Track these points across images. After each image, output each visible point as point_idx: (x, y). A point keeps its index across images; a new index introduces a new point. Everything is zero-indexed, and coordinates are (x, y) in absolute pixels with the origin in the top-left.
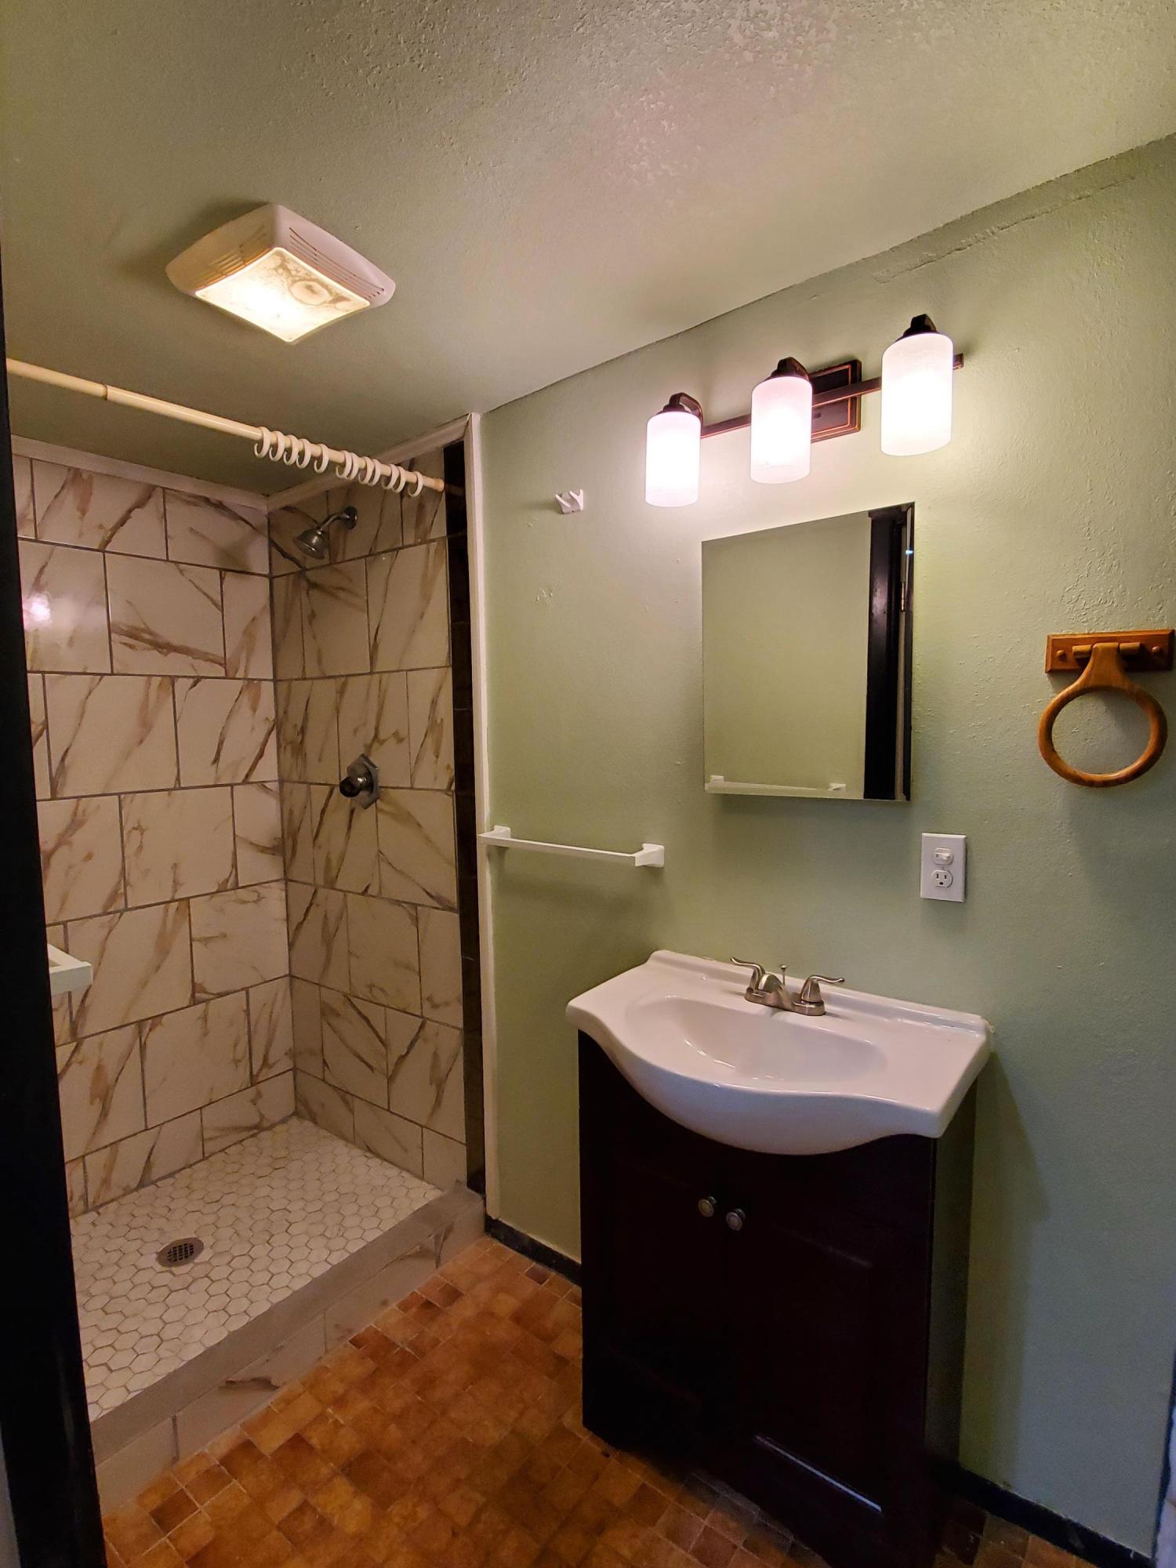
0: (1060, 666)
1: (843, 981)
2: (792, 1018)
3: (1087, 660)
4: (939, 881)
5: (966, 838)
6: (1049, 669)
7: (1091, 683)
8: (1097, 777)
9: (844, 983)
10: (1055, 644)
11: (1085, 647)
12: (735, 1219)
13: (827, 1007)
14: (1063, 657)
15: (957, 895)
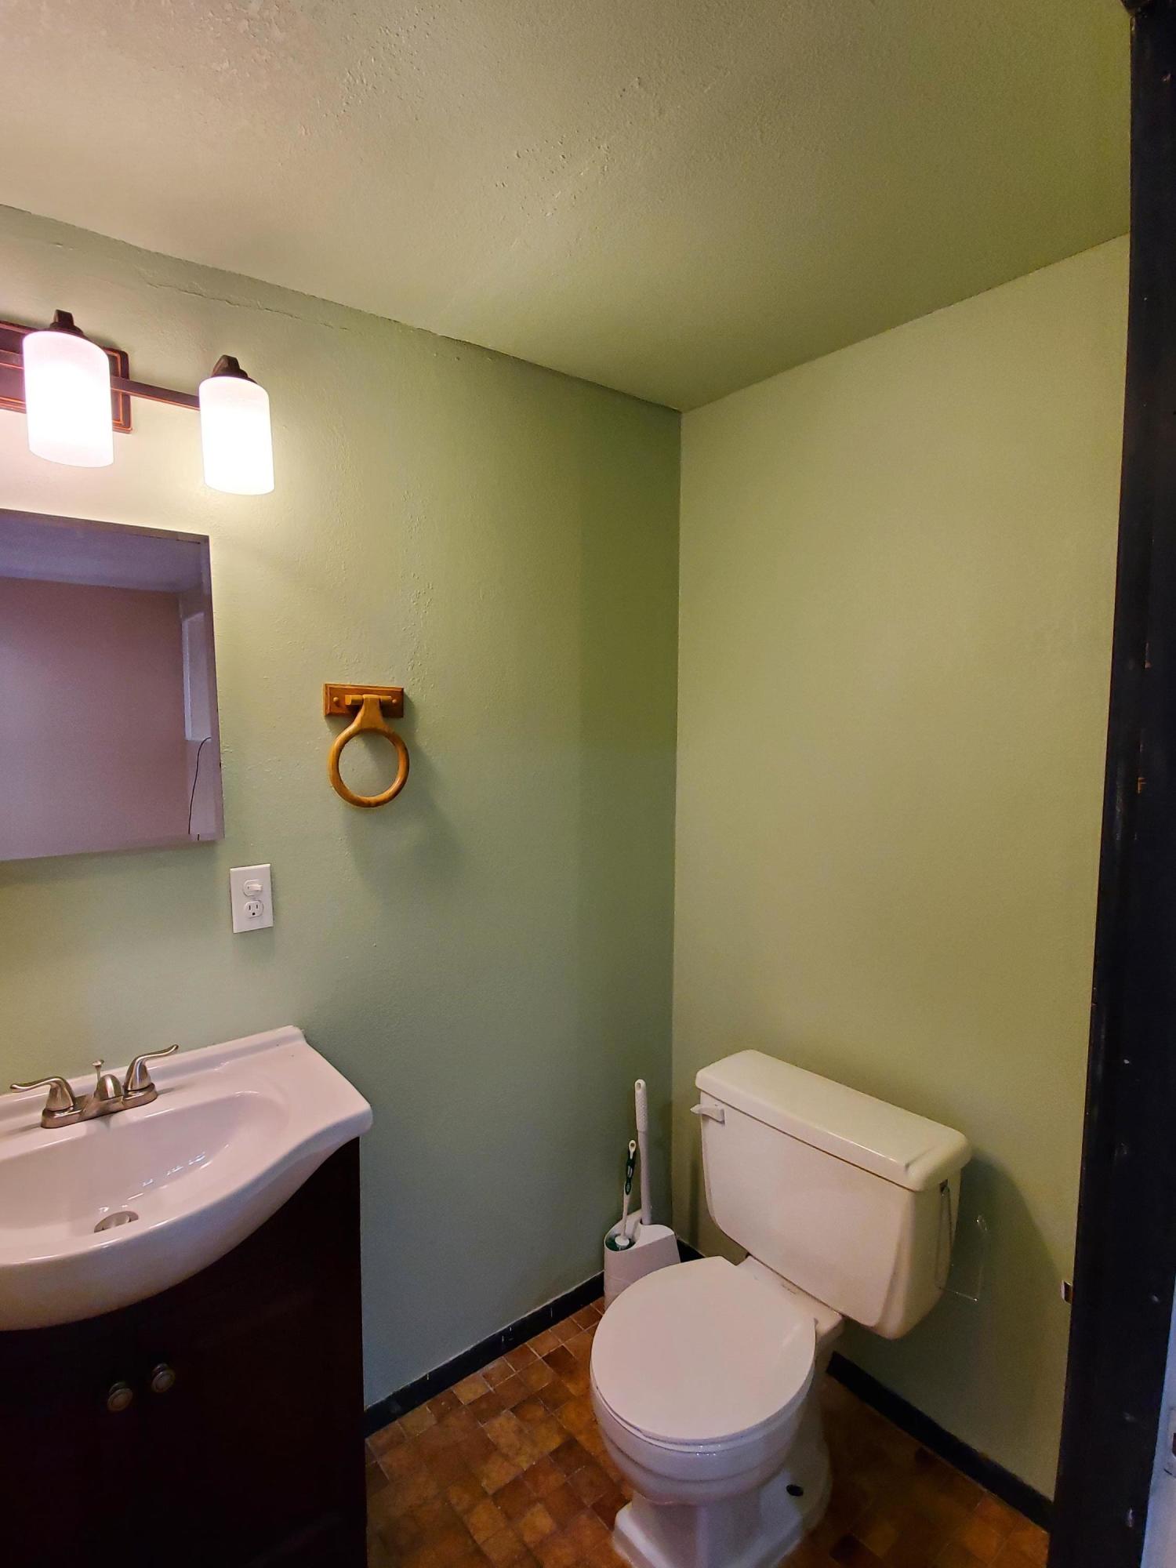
0: (336, 710)
1: (177, 1047)
2: (133, 1115)
3: (361, 706)
4: (251, 912)
5: (271, 867)
6: (328, 712)
7: (366, 726)
8: (372, 799)
9: (179, 1048)
10: (331, 691)
11: (357, 697)
12: (163, 1378)
13: (159, 1085)
14: (338, 704)
15: (268, 922)
